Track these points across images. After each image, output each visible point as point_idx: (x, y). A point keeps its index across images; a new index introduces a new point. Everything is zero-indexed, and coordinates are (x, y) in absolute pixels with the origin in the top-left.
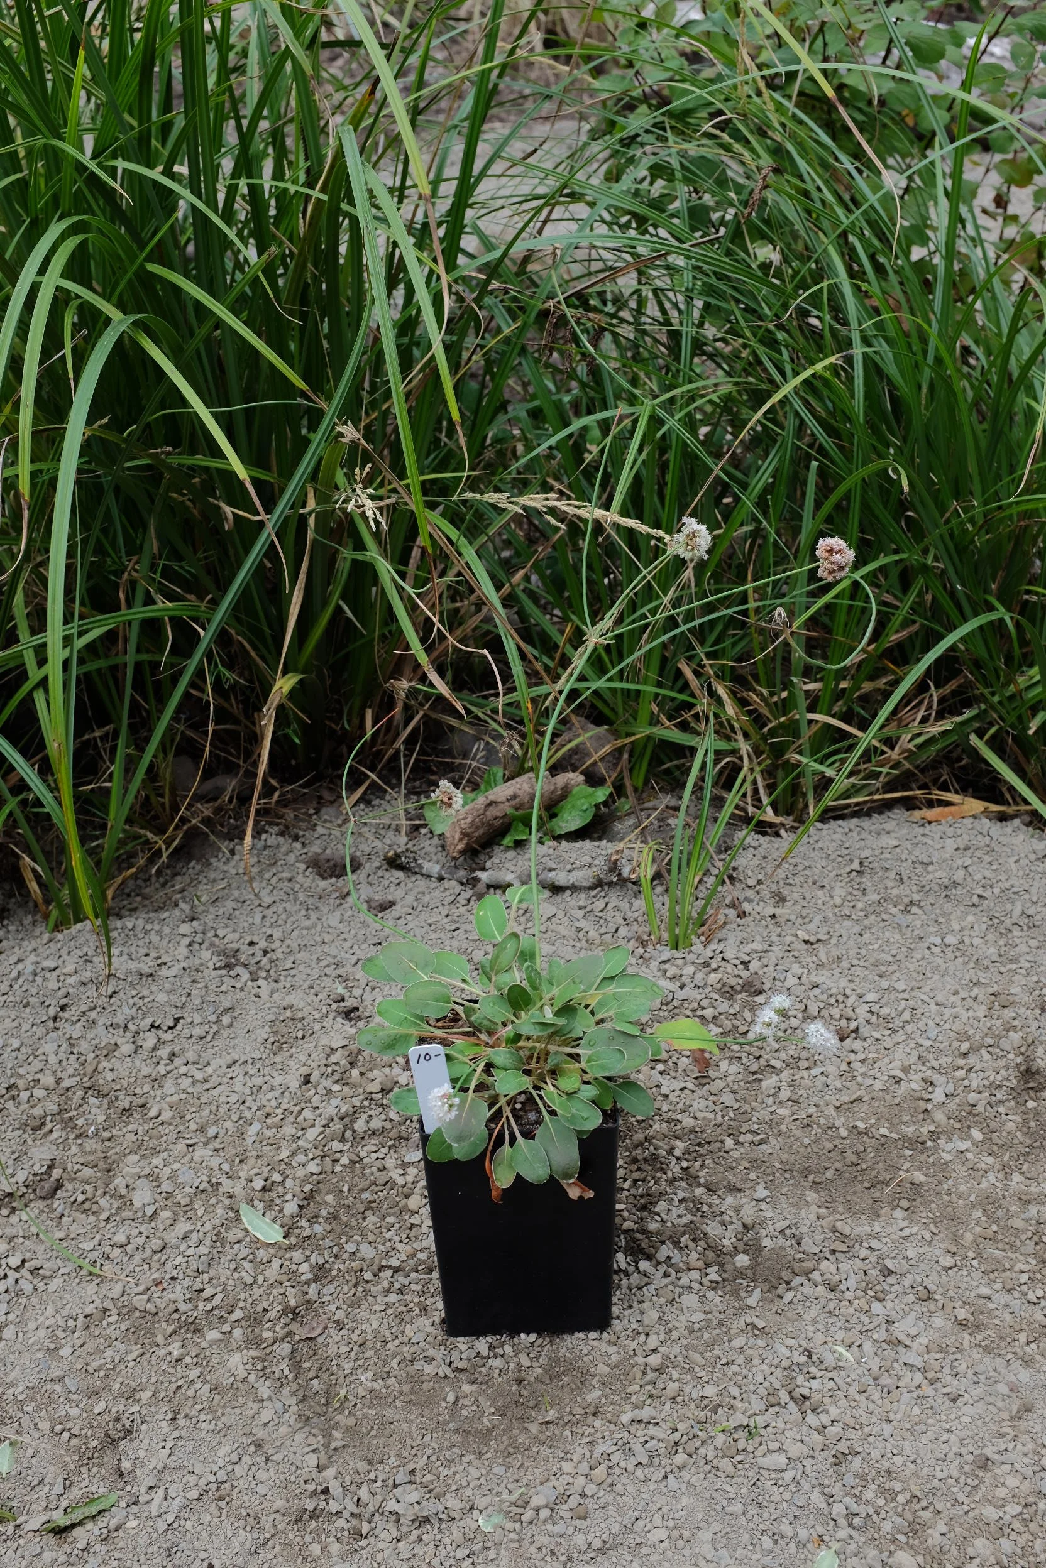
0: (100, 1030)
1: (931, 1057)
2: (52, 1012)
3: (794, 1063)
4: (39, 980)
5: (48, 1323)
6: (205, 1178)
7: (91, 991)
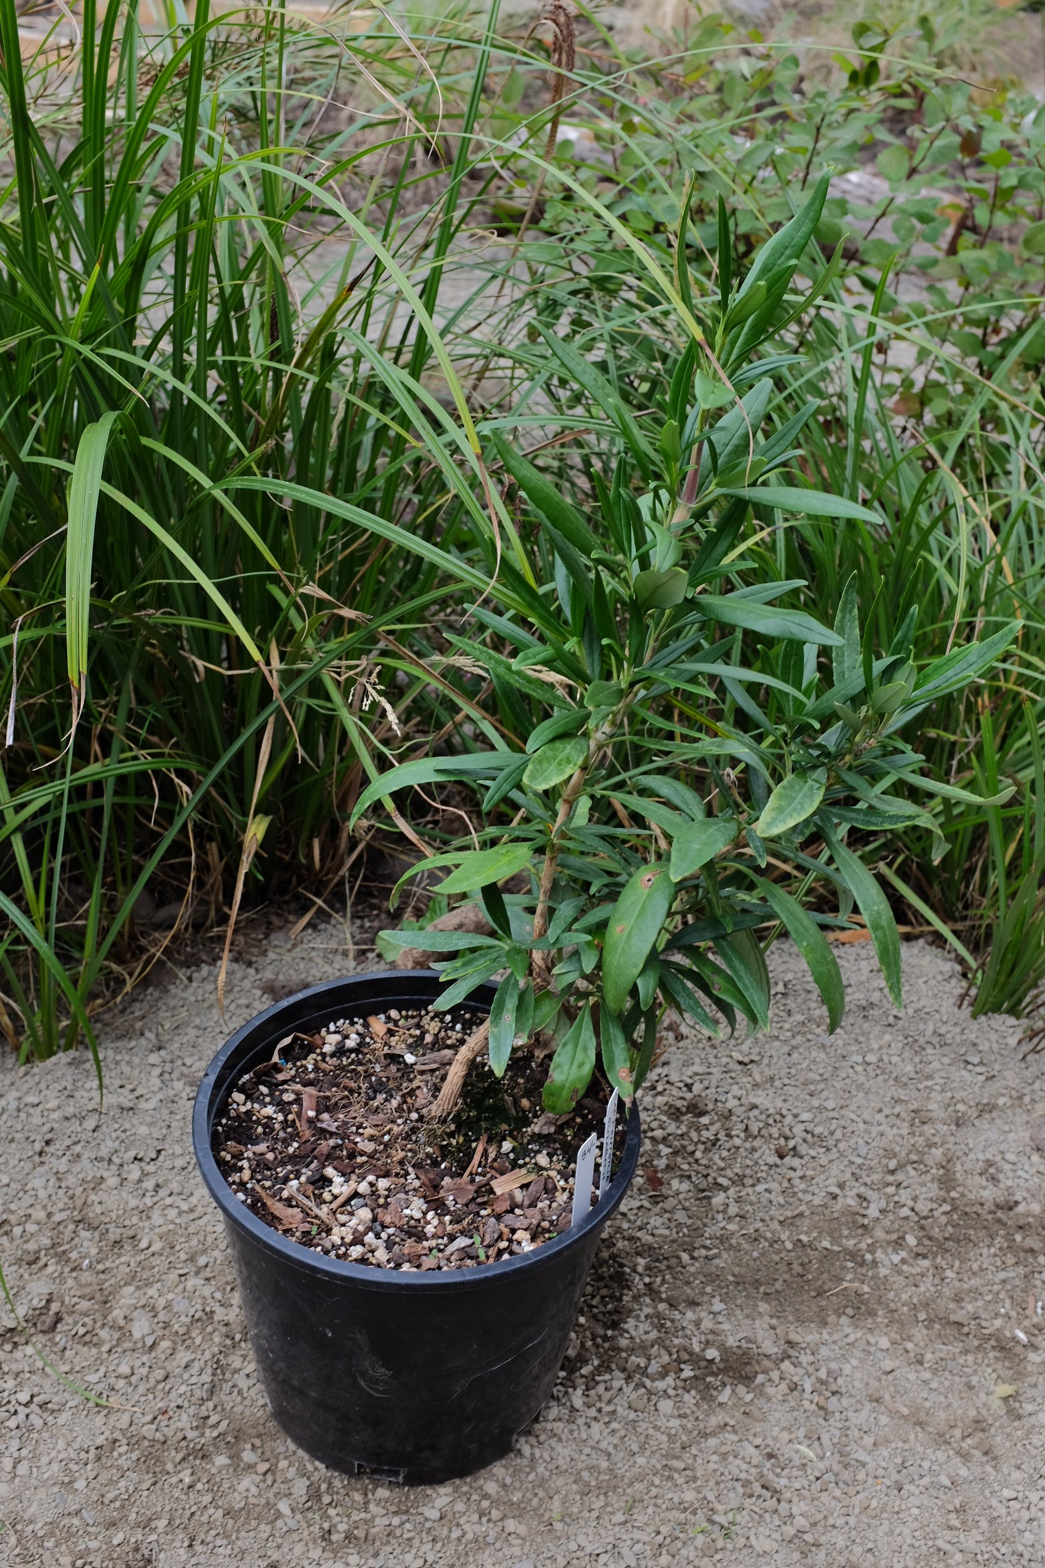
0: (85, 1162)
1: (864, 1174)
2: (38, 1146)
3: (739, 1180)
4: (23, 1115)
5: (60, 1457)
6: (199, 1307)
7: (75, 1126)
